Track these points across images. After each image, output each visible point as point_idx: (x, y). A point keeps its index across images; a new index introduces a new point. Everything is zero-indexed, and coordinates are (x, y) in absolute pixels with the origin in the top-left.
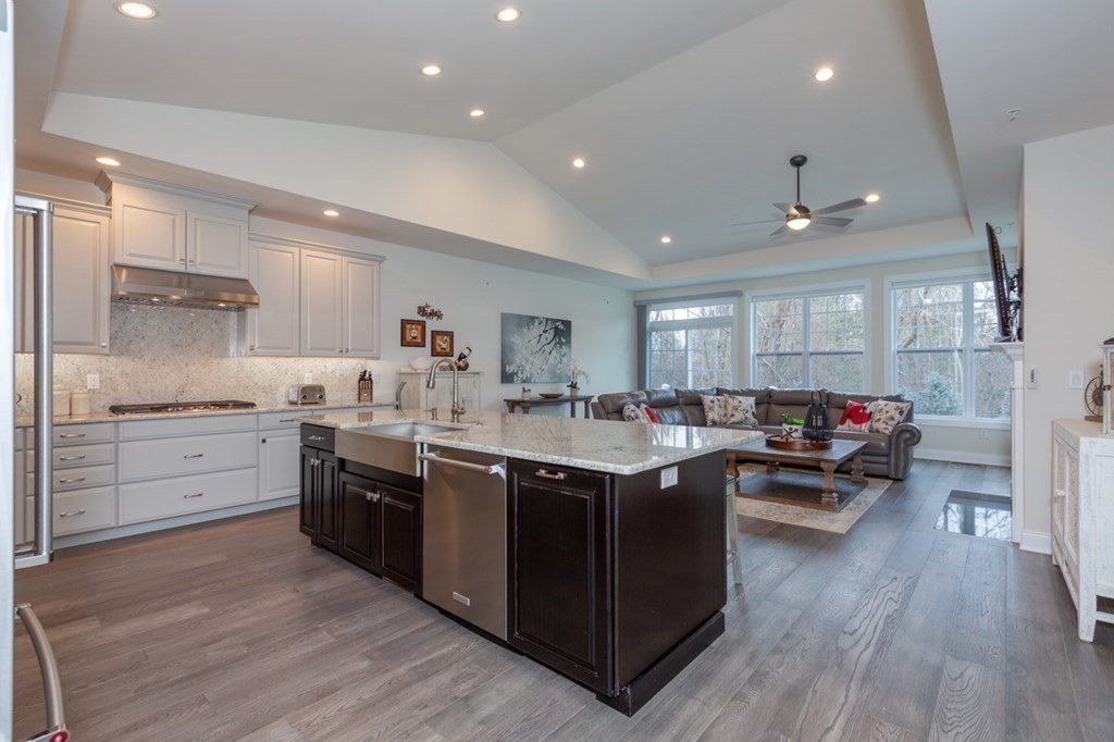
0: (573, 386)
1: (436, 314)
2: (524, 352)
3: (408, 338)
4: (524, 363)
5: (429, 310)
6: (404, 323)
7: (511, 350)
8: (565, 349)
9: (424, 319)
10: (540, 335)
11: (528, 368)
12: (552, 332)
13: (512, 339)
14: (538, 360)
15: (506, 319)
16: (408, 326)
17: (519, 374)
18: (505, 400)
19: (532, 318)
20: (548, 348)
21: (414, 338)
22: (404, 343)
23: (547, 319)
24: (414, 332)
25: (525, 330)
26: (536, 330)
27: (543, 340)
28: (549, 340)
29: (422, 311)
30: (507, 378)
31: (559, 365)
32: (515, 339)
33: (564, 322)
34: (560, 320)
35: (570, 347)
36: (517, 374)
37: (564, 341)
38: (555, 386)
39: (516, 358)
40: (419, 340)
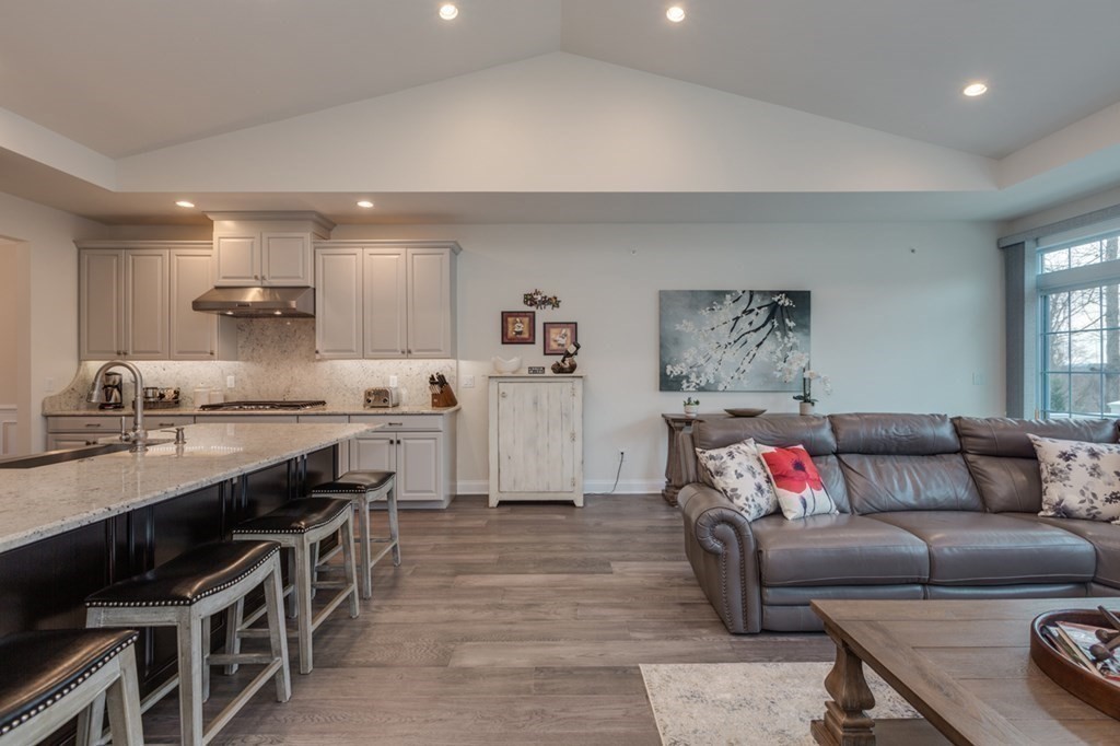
0: (805, 399)
1: (554, 302)
2: (702, 346)
3: (511, 334)
4: (701, 361)
5: (539, 298)
6: (505, 316)
7: (677, 342)
8: (794, 338)
9: (533, 309)
10: (737, 318)
11: (710, 368)
12: (764, 313)
13: (678, 327)
14: (732, 356)
15: (666, 300)
16: (510, 320)
17: (693, 377)
18: (663, 416)
19: (719, 295)
20: (754, 338)
21: (520, 333)
22: (506, 340)
23: (752, 293)
24: (521, 326)
25: (705, 313)
26: (728, 311)
27: (743, 325)
28: (755, 326)
29: (529, 299)
30: (668, 383)
31: (781, 365)
32: (686, 326)
33: (788, 294)
34: (782, 292)
35: (808, 334)
36: (687, 377)
37: (792, 324)
38: (771, 397)
39: (686, 355)
40: (526, 335)
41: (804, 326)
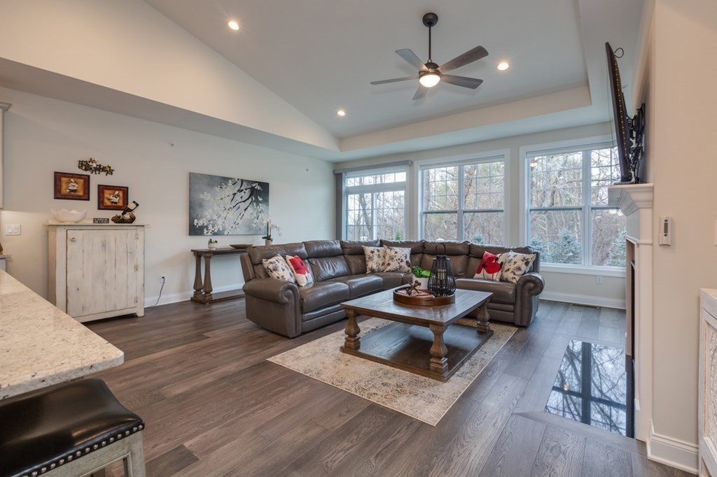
0: (268, 238)
1: (109, 171)
2: (216, 208)
3: (65, 190)
4: (215, 217)
5: (94, 165)
6: (58, 177)
7: (201, 205)
8: (262, 207)
9: (88, 173)
10: (235, 194)
11: (220, 222)
12: (248, 192)
13: (201, 196)
14: (232, 215)
15: (194, 179)
16: (64, 179)
17: (210, 227)
18: (192, 251)
19: (225, 180)
20: (243, 206)
21: (75, 191)
22: (58, 195)
23: (242, 181)
24: (75, 185)
25: (217, 189)
26: (230, 189)
27: (238, 198)
28: (243, 199)
29: (84, 165)
30: (194, 231)
31: (256, 220)
32: (206, 196)
33: (260, 184)
34: (256, 182)
35: (268, 205)
36: (207, 227)
37: (261, 199)
38: (251, 238)
39: (206, 213)
40: (81, 193)
41: (266, 201)
